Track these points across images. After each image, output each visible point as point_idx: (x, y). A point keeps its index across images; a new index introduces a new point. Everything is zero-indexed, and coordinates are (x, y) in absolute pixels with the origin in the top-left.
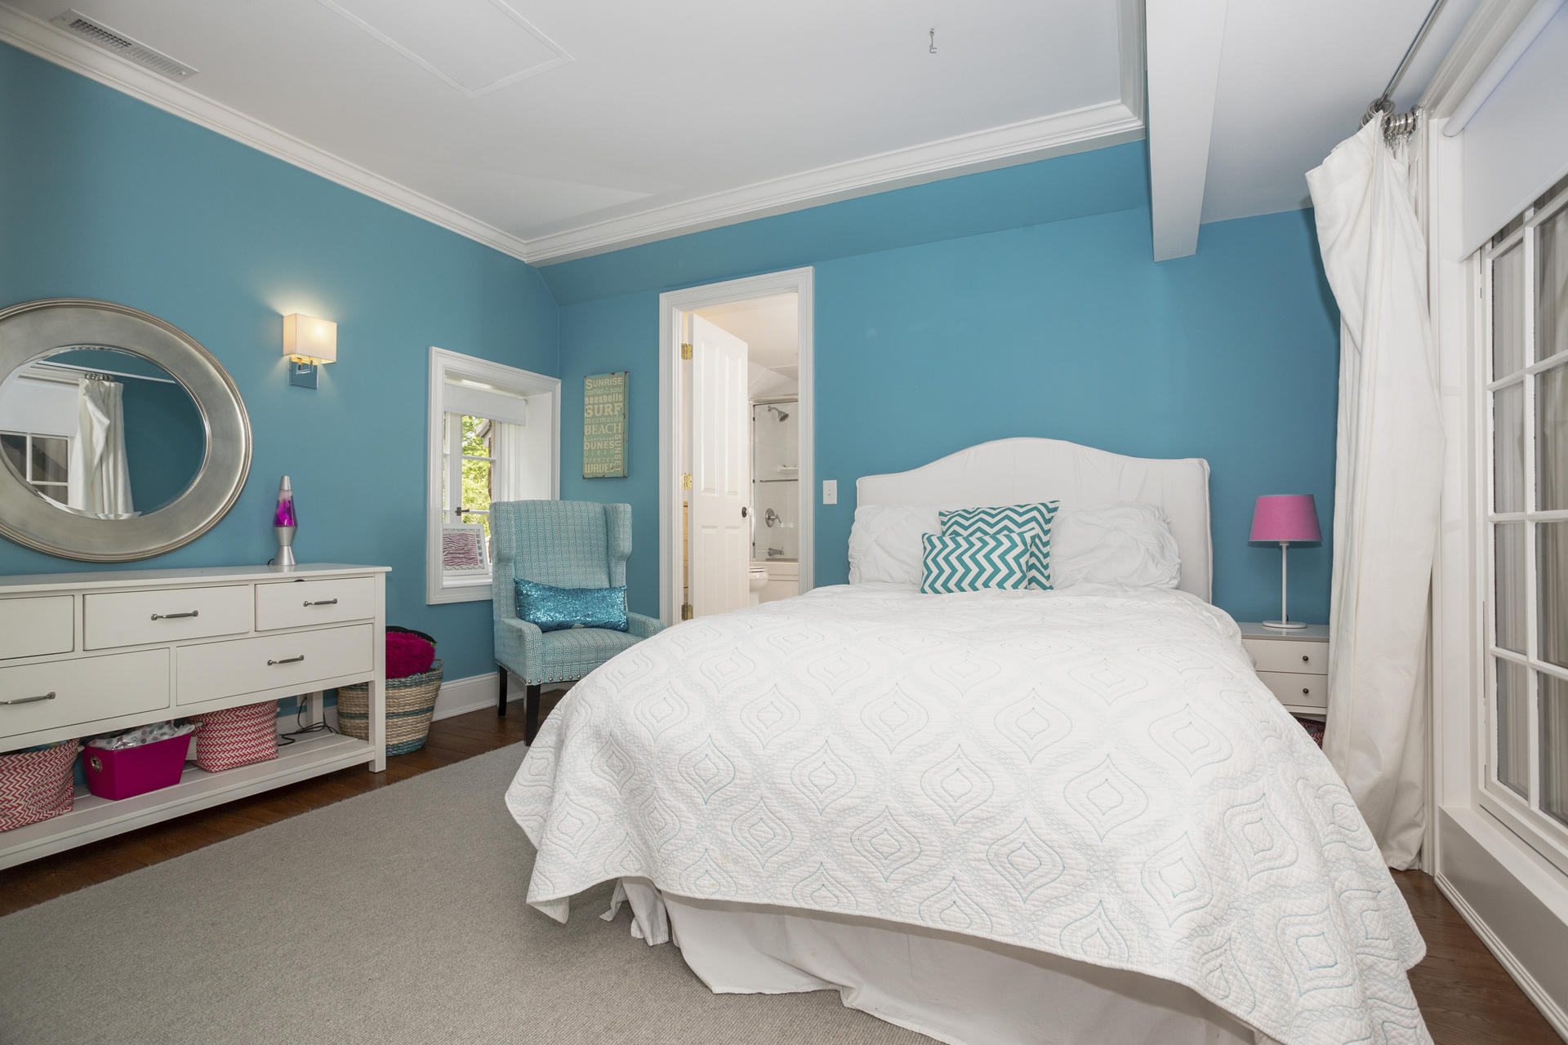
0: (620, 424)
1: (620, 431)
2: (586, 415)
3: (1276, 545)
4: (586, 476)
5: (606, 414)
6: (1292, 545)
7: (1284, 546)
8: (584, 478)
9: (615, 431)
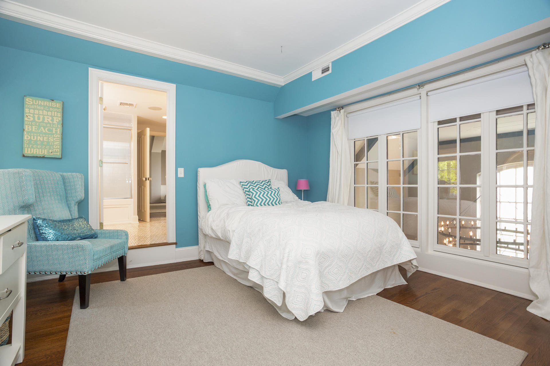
0: (59, 129)
1: (58, 133)
2: (26, 119)
3: (301, 190)
4: (25, 155)
5: (46, 121)
6: (304, 191)
7: (303, 190)
8: (24, 156)
9: (54, 132)
